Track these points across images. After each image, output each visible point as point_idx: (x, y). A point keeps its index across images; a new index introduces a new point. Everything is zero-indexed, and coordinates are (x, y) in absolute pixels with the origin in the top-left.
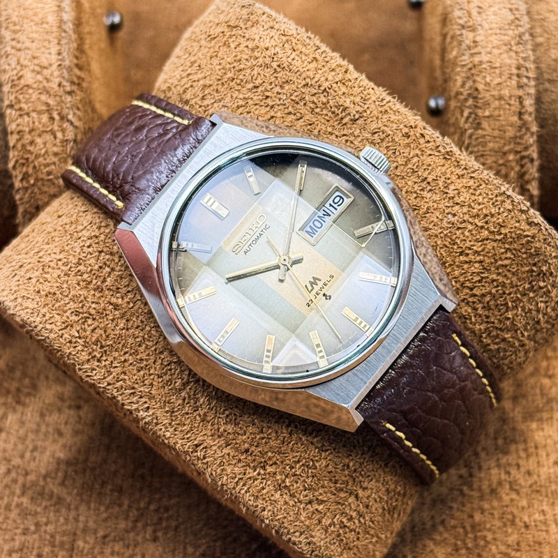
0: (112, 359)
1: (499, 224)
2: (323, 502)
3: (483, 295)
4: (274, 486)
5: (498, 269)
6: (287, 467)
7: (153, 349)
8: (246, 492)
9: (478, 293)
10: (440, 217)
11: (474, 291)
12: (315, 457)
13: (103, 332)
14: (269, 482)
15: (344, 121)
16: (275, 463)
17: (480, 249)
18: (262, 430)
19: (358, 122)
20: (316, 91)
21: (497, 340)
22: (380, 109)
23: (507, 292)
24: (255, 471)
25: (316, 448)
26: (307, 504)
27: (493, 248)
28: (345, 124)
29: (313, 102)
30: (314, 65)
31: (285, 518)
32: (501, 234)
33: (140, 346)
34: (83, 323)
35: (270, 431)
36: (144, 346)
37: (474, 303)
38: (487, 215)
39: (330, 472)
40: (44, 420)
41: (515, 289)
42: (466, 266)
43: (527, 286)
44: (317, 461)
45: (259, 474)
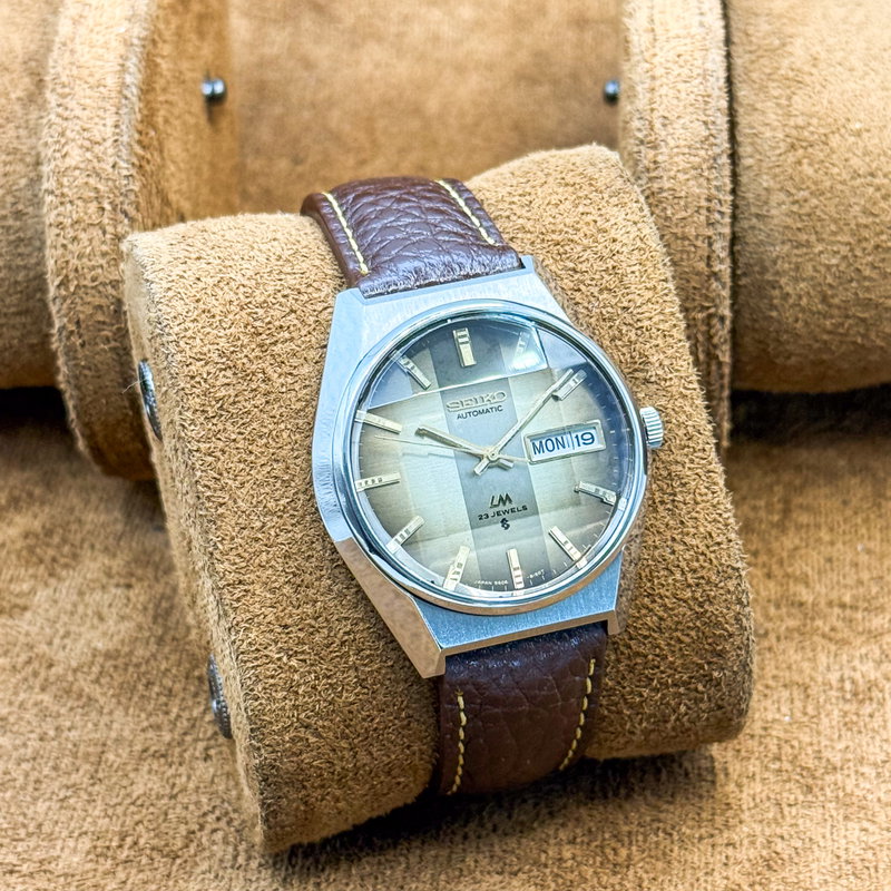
0: (222, 428)
1: (708, 596)
2: (319, 736)
3: (638, 654)
4: (285, 684)
5: (671, 639)
6: (313, 676)
7: (271, 450)
8: (253, 667)
9: (634, 647)
10: (657, 543)
11: (632, 643)
12: (348, 684)
13: (233, 394)
14: (283, 675)
15: (636, 375)
16: (304, 661)
17: (670, 606)
18: (318, 617)
19: (650, 385)
20: (631, 322)
21: (613, 708)
22: (682, 389)
23: (662, 668)
24: (279, 653)
25: (356, 677)
26: (303, 726)
27: (684, 615)
28: (636, 379)
29: (620, 331)
30: (649, 294)
31: (271, 723)
32: (702, 607)
33: (260, 437)
34: (221, 370)
35: (325, 625)
36: (265, 441)
37: (622, 653)
38: (703, 578)
39: (350, 712)
40: (83, 600)
41: (672, 672)
42: (644, 611)
43: (685, 677)
44: (347, 690)
45: (279, 659)
